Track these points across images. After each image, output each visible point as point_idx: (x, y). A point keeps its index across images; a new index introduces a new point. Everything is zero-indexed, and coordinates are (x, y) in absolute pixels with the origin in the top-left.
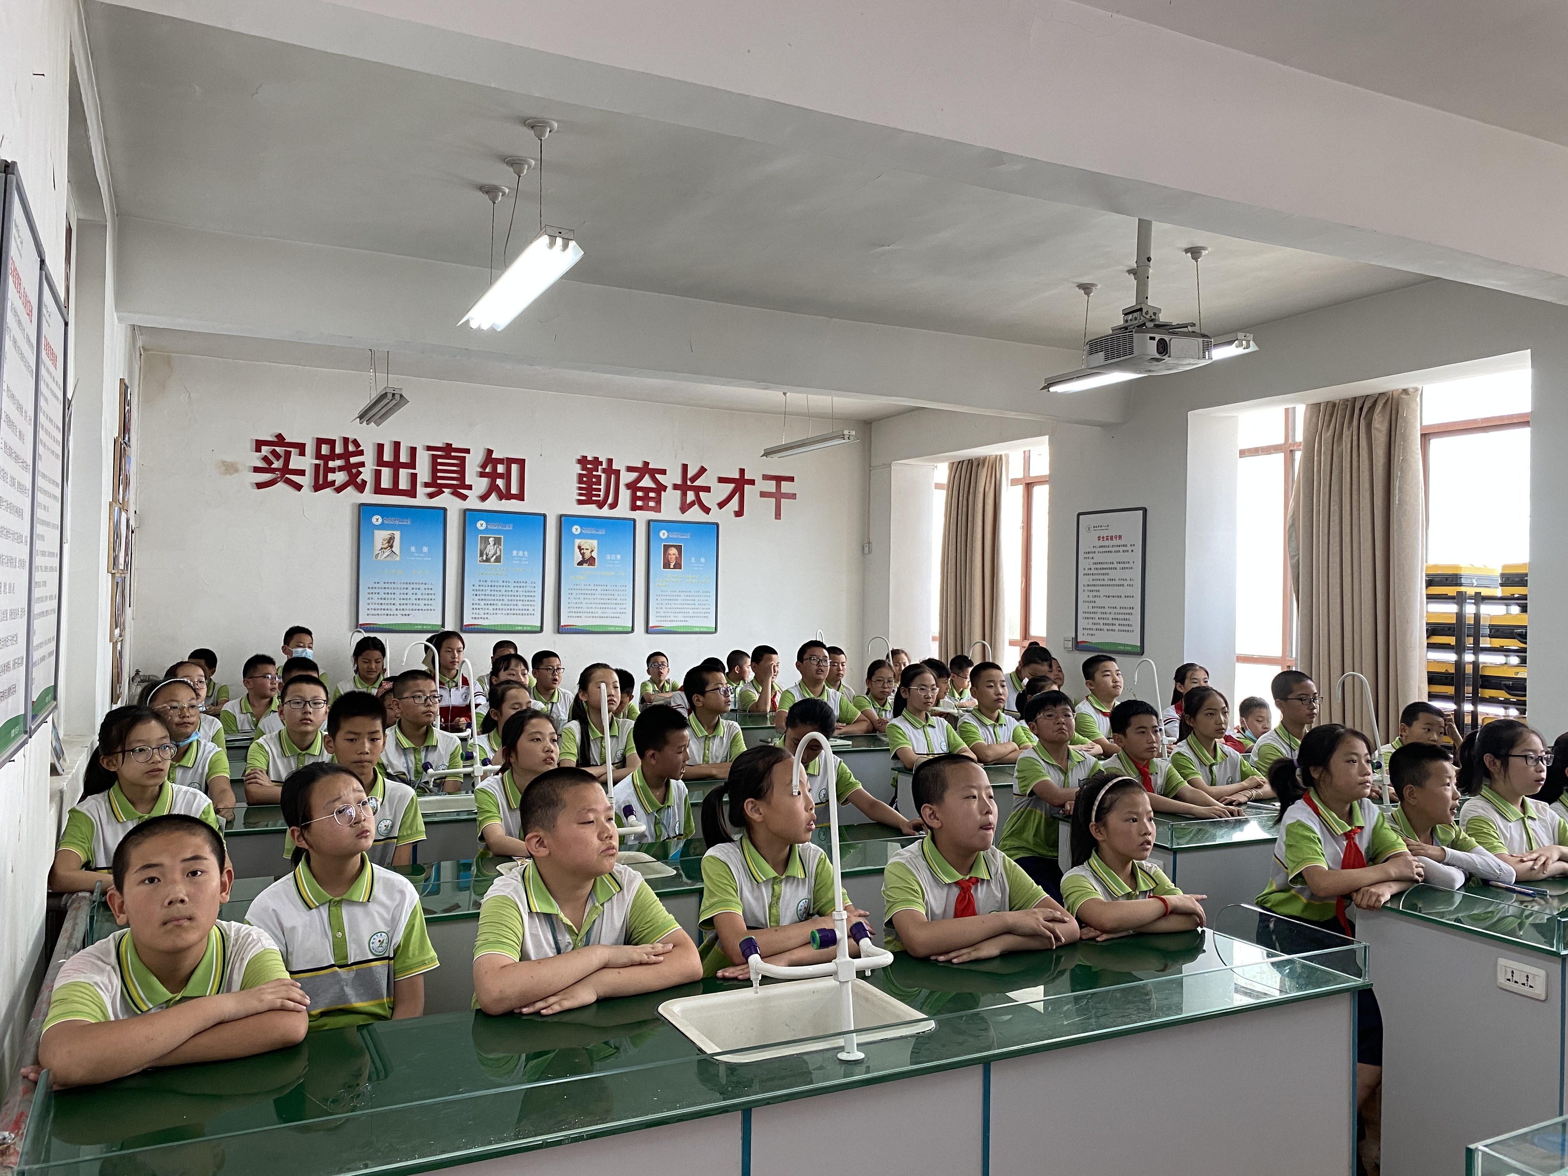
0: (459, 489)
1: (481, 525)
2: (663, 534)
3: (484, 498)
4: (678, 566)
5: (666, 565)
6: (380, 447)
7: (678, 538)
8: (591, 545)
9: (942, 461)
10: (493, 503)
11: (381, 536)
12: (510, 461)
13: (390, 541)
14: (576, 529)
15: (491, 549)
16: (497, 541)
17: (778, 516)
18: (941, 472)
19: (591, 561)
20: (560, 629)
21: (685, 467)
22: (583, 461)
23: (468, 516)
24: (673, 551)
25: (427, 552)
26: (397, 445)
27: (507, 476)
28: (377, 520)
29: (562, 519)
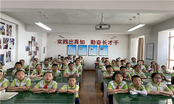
0: (78, 43)
1: (80, 46)
4: (103, 50)
5: (101, 50)
6: (70, 40)
8: (92, 48)
10: (81, 44)
11: (70, 47)
13: (71, 48)
15: (81, 48)
17: (116, 45)
18: (138, 40)
20: (89, 55)
21: (104, 40)
22: (91, 40)
23: (79, 46)
24: (102, 48)
25: (74, 49)
27: (83, 42)
29: (89, 46)
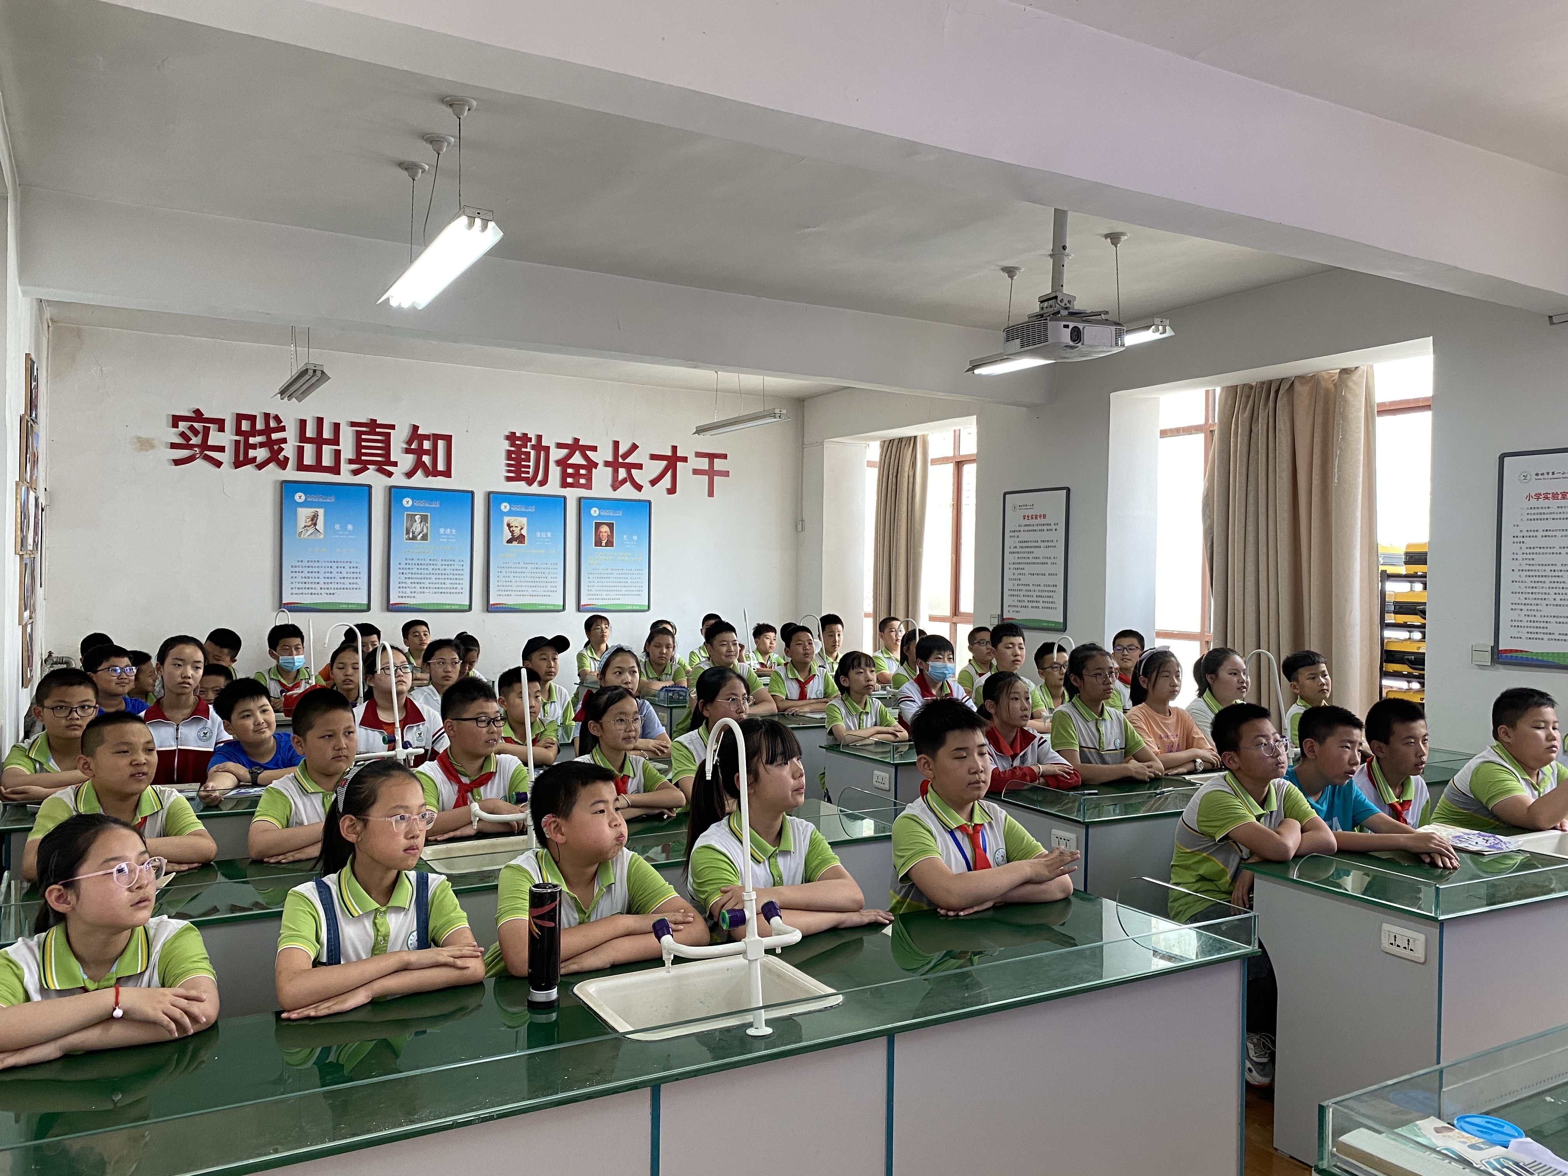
0: (385, 465)
1: (407, 502)
2: (595, 512)
3: (410, 475)
4: (610, 544)
5: (598, 543)
6: (303, 423)
7: (609, 515)
8: (520, 522)
9: (874, 439)
10: (419, 480)
11: (304, 514)
12: (436, 437)
13: (314, 519)
14: (505, 507)
15: (417, 527)
16: (424, 519)
17: (711, 494)
18: (873, 451)
19: (521, 539)
20: (489, 608)
21: (616, 444)
22: (511, 437)
23: (394, 494)
24: (605, 529)
25: (352, 529)
26: (320, 421)
27: (434, 453)
28: (300, 497)
29: (490, 496)
